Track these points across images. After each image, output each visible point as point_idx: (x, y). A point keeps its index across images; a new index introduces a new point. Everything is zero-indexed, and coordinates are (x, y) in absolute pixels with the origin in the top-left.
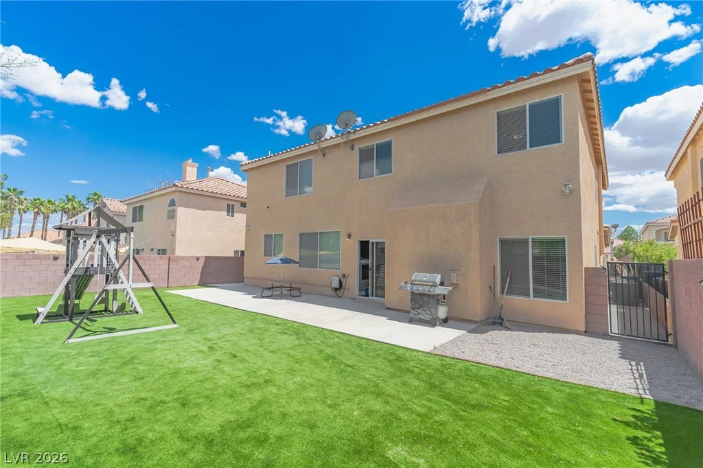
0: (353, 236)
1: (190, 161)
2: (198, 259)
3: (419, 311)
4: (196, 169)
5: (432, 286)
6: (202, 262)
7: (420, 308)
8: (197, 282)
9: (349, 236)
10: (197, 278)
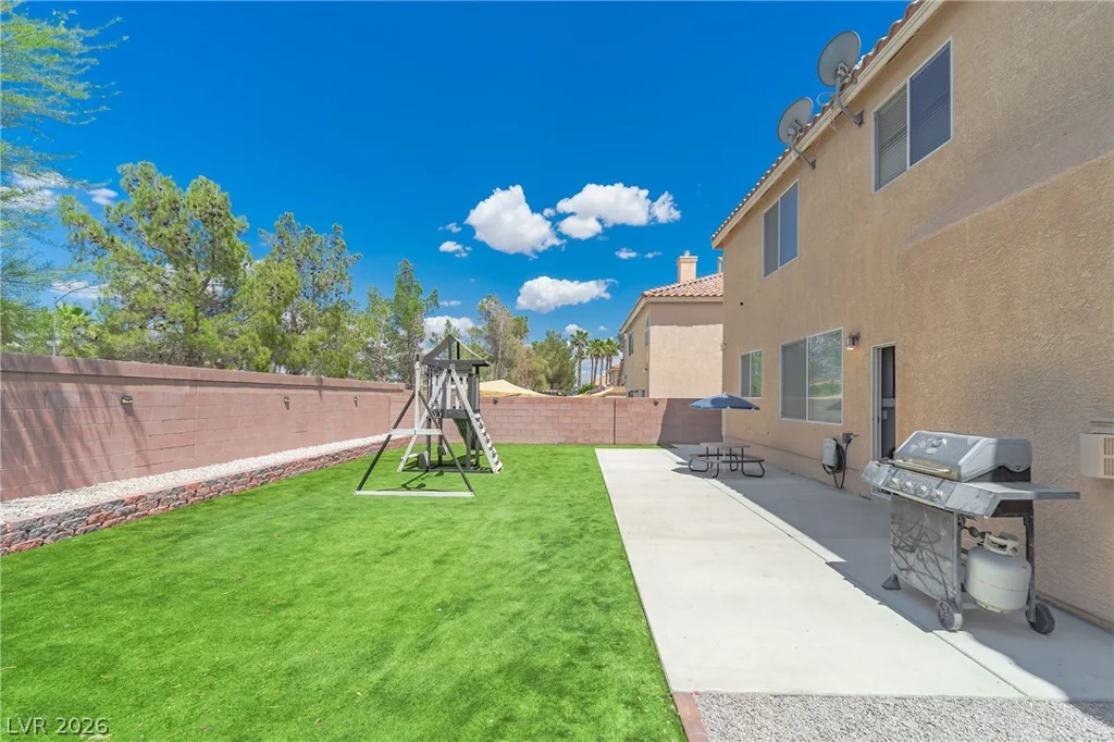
0: (863, 338)
1: (687, 254)
2: (656, 403)
3: (911, 558)
4: (695, 265)
5: (944, 478)
6: (663, 407)
7: (912, 551)
8: (655, 440)
9: (855, 339)
10: (656, 432)
